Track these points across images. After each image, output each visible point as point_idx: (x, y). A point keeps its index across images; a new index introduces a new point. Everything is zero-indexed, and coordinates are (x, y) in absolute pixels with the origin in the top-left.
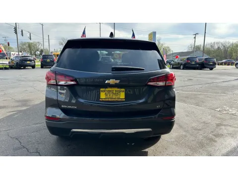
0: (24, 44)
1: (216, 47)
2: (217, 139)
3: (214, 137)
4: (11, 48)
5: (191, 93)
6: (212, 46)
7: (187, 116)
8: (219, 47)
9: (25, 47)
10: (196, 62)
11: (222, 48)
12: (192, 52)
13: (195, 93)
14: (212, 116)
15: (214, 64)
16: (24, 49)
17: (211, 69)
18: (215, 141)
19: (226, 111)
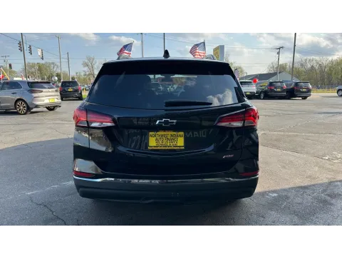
0: (33, 66)
1: (309, 66)
2: (333, 201)
3: (329, 198)
4: (14, 72)
5: (282, 133)
6: (302, 65)
7: (284, 167)
8: (312, 67)
9: (33, 70)
10: (282, 88)
11: (317, 68)
12: (275, 74)
13: (287, 133)
14: (319, 167)
15: (309, 91)
16: (32, 73)
17: (305, 98)
18: (331, 204)
19: (338, 159)
